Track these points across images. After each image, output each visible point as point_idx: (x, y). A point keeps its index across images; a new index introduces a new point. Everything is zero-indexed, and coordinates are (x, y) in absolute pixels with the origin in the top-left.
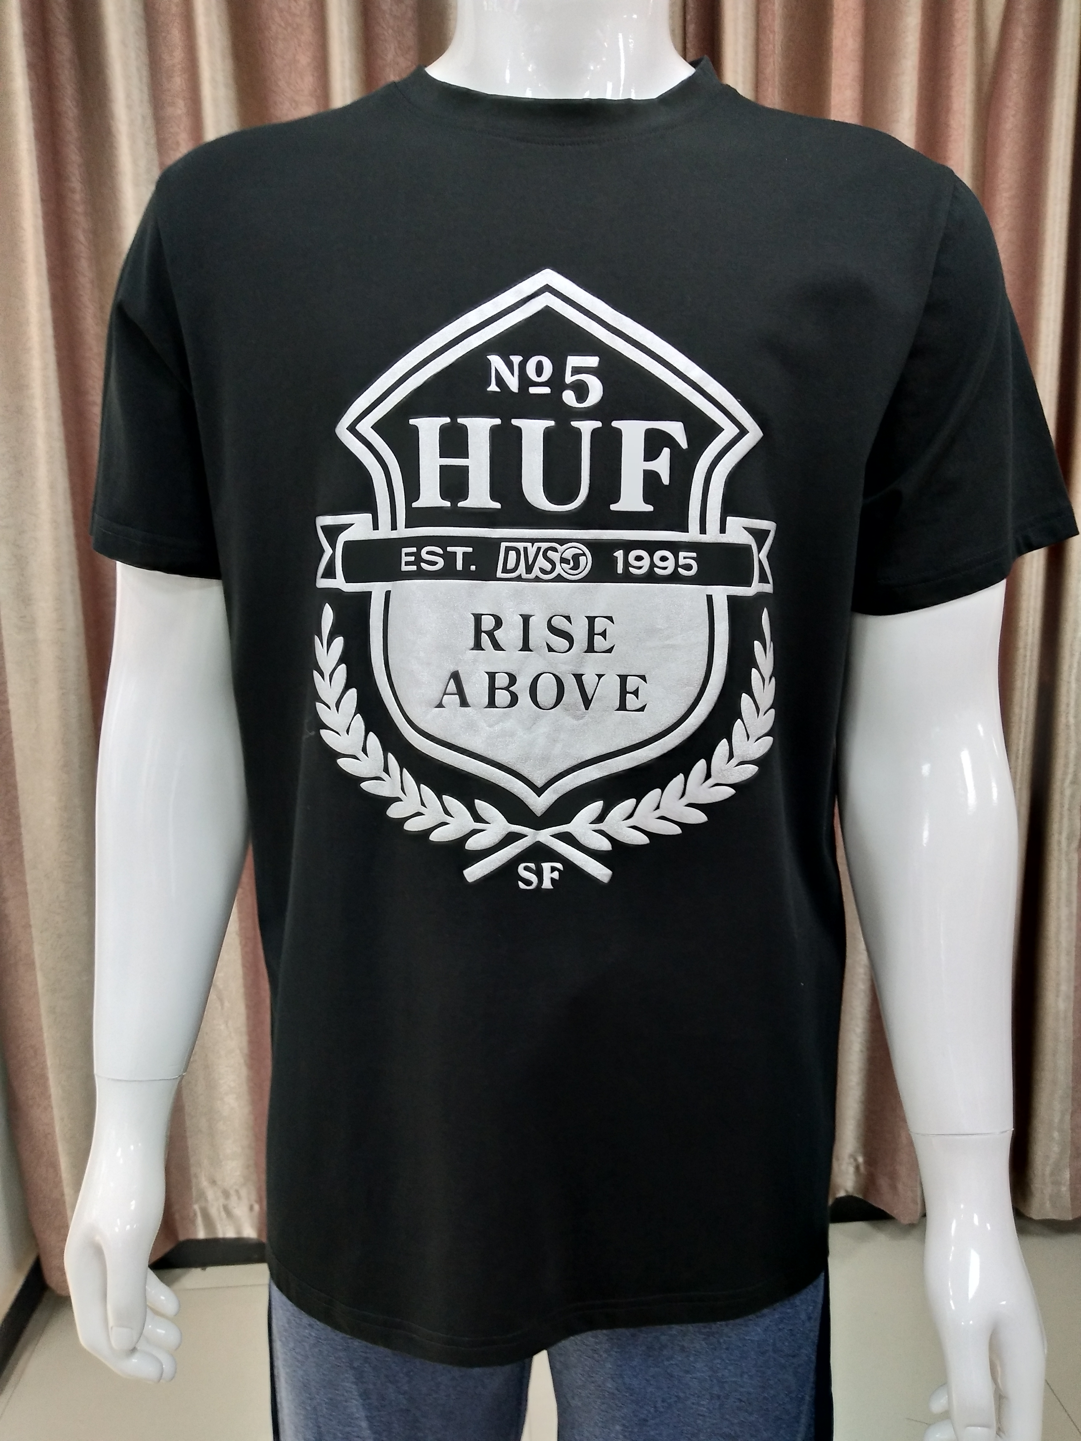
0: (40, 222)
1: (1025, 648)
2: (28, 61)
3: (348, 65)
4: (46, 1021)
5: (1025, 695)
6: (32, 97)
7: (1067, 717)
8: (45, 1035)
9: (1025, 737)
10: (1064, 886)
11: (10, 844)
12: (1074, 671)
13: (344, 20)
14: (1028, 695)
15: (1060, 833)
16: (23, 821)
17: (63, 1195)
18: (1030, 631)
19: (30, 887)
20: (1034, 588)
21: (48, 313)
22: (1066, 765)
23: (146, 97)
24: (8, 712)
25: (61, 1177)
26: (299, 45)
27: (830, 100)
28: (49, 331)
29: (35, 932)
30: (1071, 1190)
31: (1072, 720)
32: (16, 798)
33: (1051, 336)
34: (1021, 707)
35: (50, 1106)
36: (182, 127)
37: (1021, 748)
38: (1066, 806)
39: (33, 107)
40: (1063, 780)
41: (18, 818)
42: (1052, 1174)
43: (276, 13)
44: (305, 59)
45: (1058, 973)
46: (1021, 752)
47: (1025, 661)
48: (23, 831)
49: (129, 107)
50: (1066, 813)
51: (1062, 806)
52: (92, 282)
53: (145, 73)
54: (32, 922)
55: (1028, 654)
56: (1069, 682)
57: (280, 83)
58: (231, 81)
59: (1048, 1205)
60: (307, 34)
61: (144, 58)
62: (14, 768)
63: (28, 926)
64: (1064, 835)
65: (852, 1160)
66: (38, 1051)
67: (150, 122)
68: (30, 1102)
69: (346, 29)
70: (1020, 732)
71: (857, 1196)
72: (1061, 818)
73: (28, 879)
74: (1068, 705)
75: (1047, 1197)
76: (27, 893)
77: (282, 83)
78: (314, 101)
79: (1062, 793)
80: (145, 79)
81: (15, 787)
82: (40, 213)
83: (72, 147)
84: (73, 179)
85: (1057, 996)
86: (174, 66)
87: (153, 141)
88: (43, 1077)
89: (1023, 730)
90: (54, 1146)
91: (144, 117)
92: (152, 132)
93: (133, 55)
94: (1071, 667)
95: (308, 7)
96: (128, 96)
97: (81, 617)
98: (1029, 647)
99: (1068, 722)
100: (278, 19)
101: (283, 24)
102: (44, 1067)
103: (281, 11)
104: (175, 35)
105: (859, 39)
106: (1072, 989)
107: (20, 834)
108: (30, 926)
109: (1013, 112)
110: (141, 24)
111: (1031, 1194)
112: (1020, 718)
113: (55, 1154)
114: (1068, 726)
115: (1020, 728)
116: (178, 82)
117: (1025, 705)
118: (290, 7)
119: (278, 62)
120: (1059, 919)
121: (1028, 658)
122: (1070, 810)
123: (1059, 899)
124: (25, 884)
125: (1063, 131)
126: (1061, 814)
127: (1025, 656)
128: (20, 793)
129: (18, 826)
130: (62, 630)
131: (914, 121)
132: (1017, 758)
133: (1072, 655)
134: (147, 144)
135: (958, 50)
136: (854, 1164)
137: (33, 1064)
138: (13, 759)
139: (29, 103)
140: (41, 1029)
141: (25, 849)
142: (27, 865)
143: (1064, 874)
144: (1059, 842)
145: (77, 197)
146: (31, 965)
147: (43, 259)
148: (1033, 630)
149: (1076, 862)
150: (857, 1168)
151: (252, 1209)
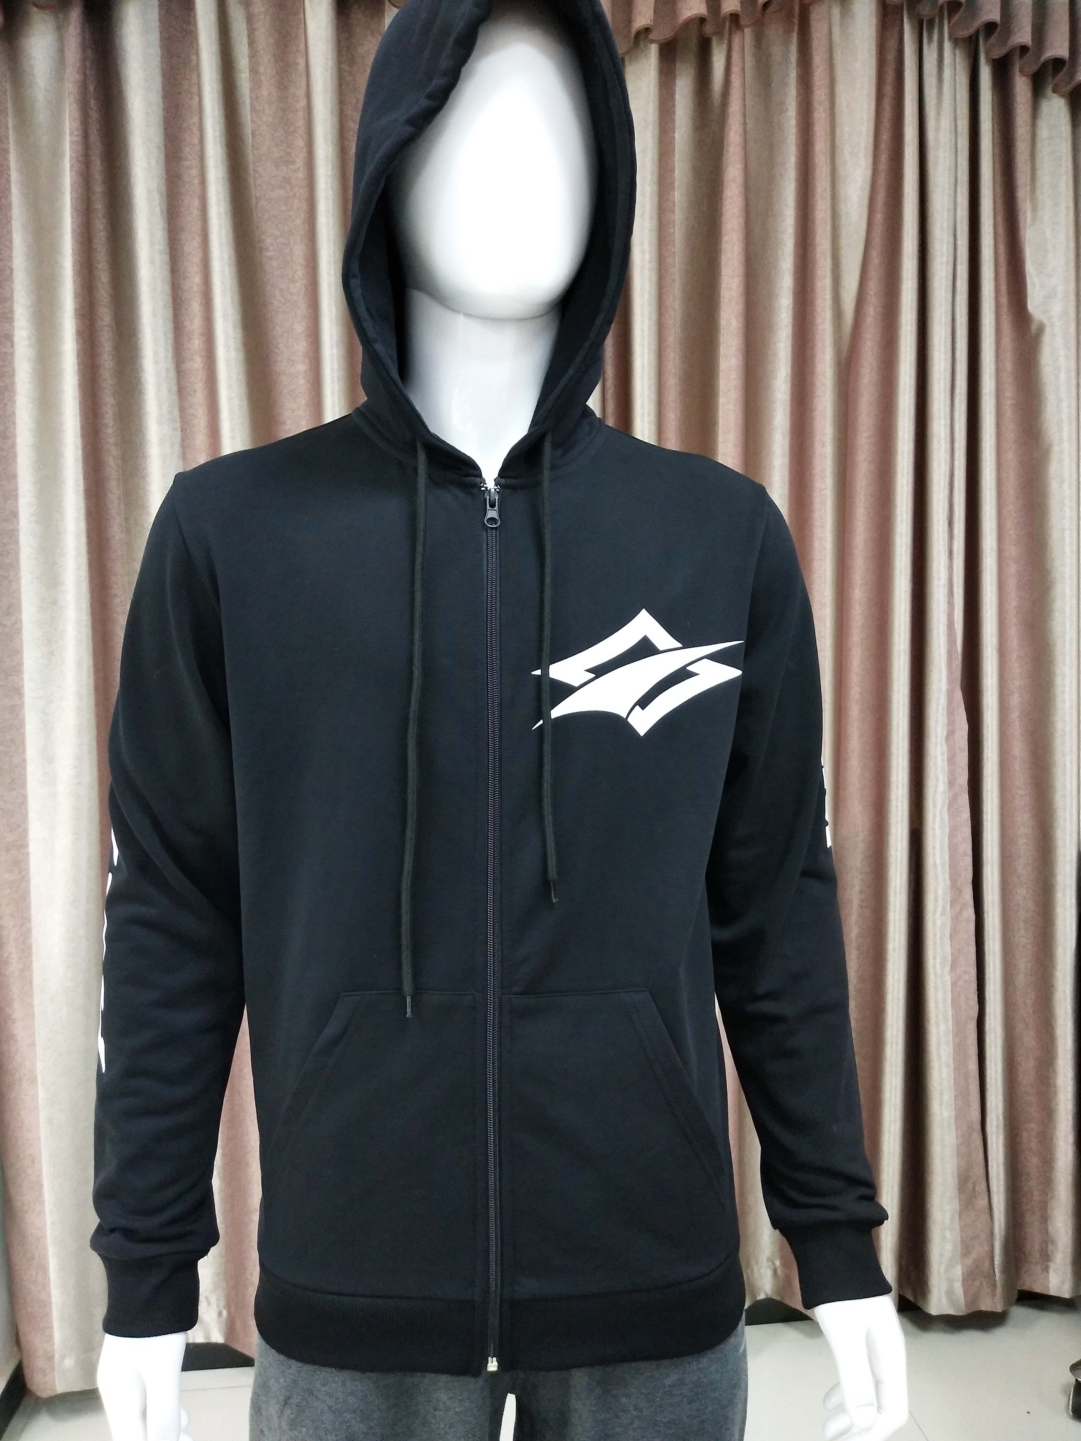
0: (80, 453)
1: (897, 800)
2: (76, 329)
3: (335, 337)
4: (44, 1132)
5: (899, 839)
6: (78, 357)
7: (934, 858)
8: (42, 1146)
9: (901, 875)
10: (941, 1005)
11: (22, 971)
12: (938, 819)
13: (333, 303)
14: (902, 840)
15: (935, 959)
16: (34, 950)
17: (50, 1297)
18: (900, 785)
19: (37, 1010)
20: (901, 749)
21: (83, 525)
22: (936, 900)
23: (170, 354)
24: (28, 854)
25: (49, 1279)
26: (296, 317)
27: (718, 366)
28: (84, 539)
29: (39, 1050)
30: (963, 1285)
31: (938, 861)
32: (29, 931)
33: (904, 547)
34: (897, 850)
35: (43, 1211)
36: (199, 378)
37: (898, 884)
38: (938, 935)
39: (79, 364)
40: (935, 912)
41: (30, 948)
42: (947, 1270)
43: (277, 292)
44: (300, 328)
45: (941, 1084)
46: (898, 888)
47: (897, 811)
48: (34, 958)
49: (156, 362)
50: (938, 941)
51: (935, 935)
52: (120, 498)
53: (170, 336)
54: (37, 1042)
55: (900, 804)
56: (934, 829)
57: (280, 346)
58: (240, 346)
59: (944, 1301)
60: (302, 308)
61: (170, 326)
62: (30, 903)
63: (33, 1044)
64: (938, 960)
65: (770, 1263)
66: (34, 1160)
67: (173, 374)
68: (26, 1208)
69: (334, 309)
70: (896, 871)
71: (775, 1298)
72: (935, 946)
73: (36, 1001)
74: (934, 848)
75: (943, 1293)
76: (34, 1015)
77: (281, 346)
78: (307, 361)
79: (934, 924)
80: (170, 341)
81: (29, 920)
82: (80, 446)
83: (106, 390)
84: (107, 416)
85: (941, 1105)
86: (193, 330)
87: (175, 389)
88: (39, 1185)
89: (899, 868)
90: (45, 1248)
91: (167, 370)
92: (174, 382)
93: (161, 322)
94: (935, 815)
95: (304, 290)
96: (156, 354)
97: (96, 774)
98: (900, 799)
99: (935, 862)
100: (278, 297)
101: (283, 301)
102: (40, 1175)
103: (282, 290)
104: (195, 307)
105: (741, 320)
106: (953, 1098)
107: (31, 962)
108: (35, 1045)
109: (869, 371)
110: (169, 299)
111: (929, 1291)
112: (896, 860)
113: (45, 1256)
114: (935, 866)
115: (896, 867)
116: (196, 343)
117: (899, 848)
118: (289, 288)
119: (279, 330)
120: (938, 1034)
121: (900, 808)
122: (941, 938)
123: (937, 1016)
124: (33, 1006)
125: (907, 388)
126: (935, 943)
127: (897, 806)
128: (34, 924)
129: (30, 955)
130: (79, 784)
131: (789, 378)
132: (895, 893)
133: (935, 806)
134: (170, 391)
135: (819, 328)
136: (772, 1267)
137: (30, 1171)
138: (29, 896)
139: (76, 361)
140: (39, 1139)
141: (34, 975)
142: (35, 989)
143: (940, 994)
144: (934, 967)
145: (110, 431)
146: (33, 1080)
147: (81, 482)
148: (903, 784)
149: (949, 983)
150: (775, 1271)
151: (220, 1314)
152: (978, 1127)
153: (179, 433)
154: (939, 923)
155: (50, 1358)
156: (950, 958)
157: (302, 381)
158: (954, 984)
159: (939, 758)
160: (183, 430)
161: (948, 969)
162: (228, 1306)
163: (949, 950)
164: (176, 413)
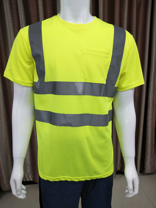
3: (41, 4)
14: (144, 98)
22: (150, 108)
23: (10, 9)
27: (115, 9)
30: (150, 169)
31: (151, 102)
36: (15, 14)
44: (34, 3)
56: (150, 96)
57: (31, 7)
59: (147, 171)
64: (149, 118)
67: (10, 13)
74: (150, 99)
78: (36, 9)
80: (9, 6)
85: (149, 141)
86: (13, 4)
106: (151, 140)
109: (142, 11)
112: (143, 102)
117: (144, 100)
119: (30, 3)
125: (149, 14)
126: (149, 115)
131: (127, 13)
134: (10, 16)
135: (134, 2)
143: (149, 124)
149: (151, 123)
150: (120, 167)
151: (32, 177)
152: (154, 144)
153: (12, 25)
154: (150, 112)
155: (4, 185)
156: (151, 118)
157: (35, 14)
158: (152, 122)
159: (152, 84)
160: (13, 24)
161: (151, 120)
162: (33, 175)
163: (151, 117)
164: (12, 20)
